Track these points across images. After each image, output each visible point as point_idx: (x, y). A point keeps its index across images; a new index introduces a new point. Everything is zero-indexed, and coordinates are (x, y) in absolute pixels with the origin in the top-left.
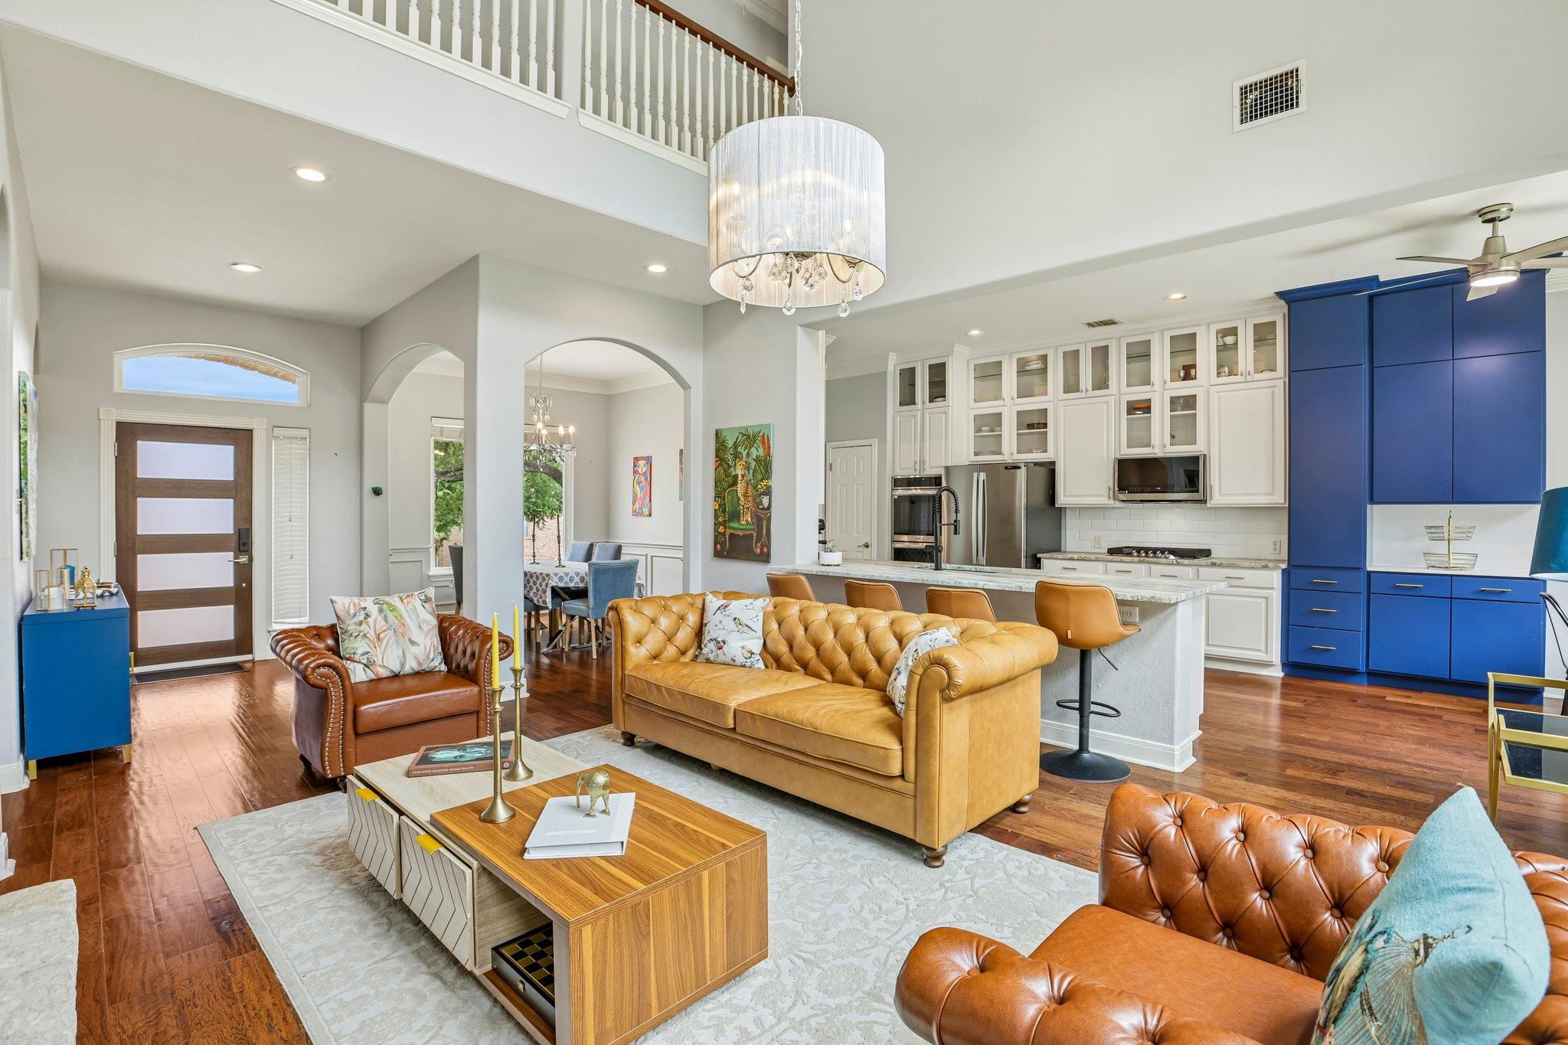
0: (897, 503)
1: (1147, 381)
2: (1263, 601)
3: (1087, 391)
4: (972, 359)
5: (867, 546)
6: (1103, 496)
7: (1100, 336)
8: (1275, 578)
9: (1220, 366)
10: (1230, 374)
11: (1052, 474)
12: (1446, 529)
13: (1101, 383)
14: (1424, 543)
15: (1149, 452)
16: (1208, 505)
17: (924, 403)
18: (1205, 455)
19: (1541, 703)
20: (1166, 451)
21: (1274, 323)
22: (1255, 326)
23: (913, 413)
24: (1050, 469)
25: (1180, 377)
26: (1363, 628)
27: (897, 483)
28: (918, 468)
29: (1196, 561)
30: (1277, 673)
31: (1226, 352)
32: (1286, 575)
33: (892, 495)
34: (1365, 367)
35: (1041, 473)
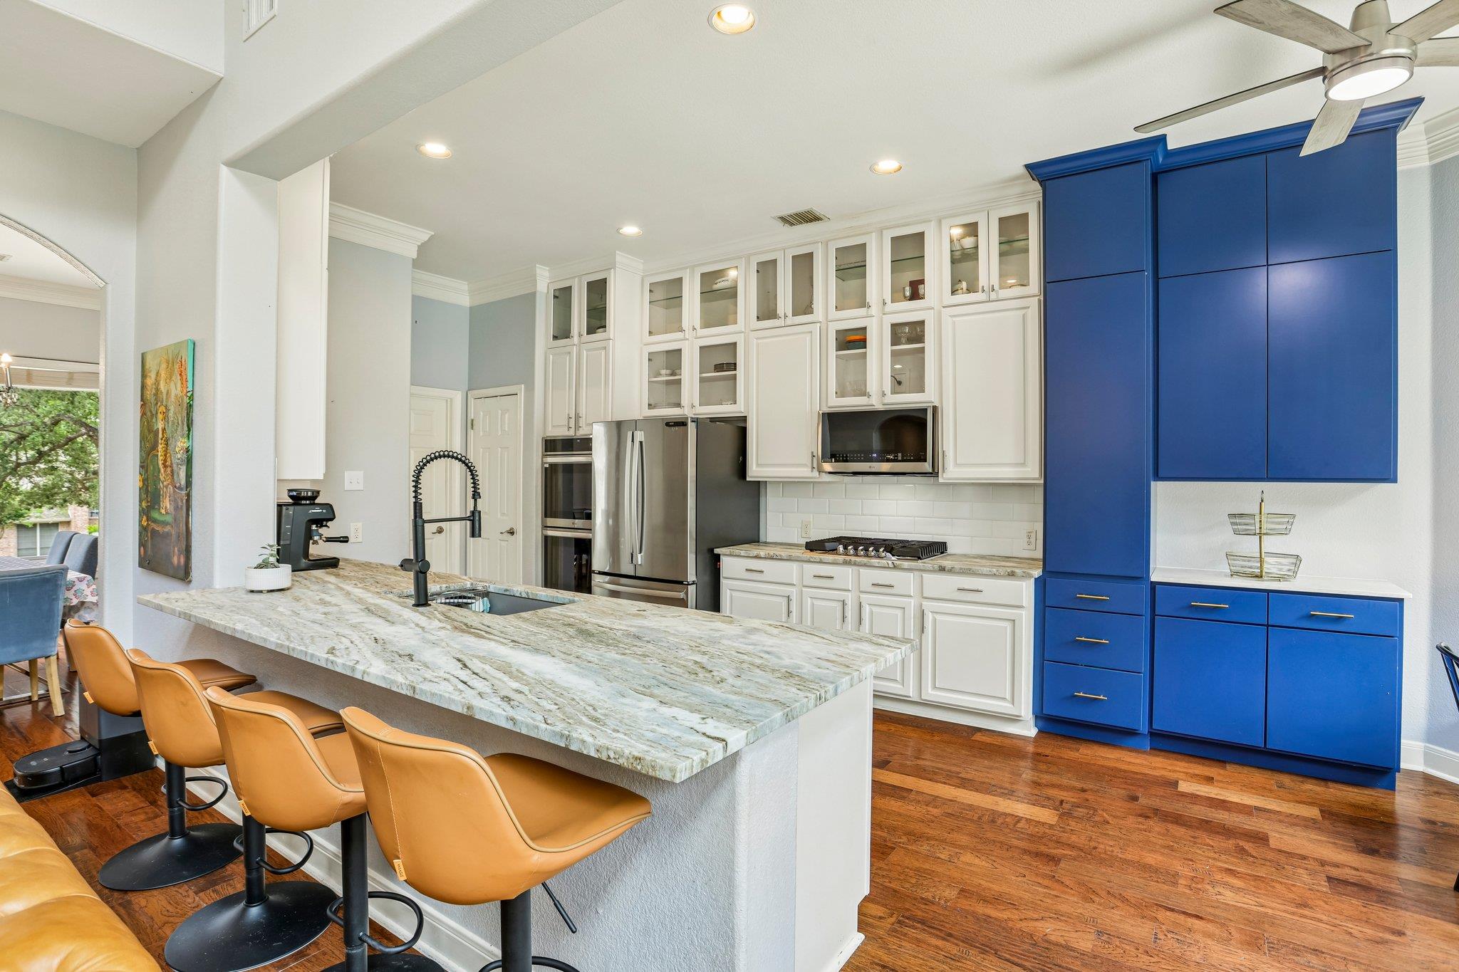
0: (550, 473)
1: (863, 304)
2: (1008, 625)
3: (786, 316)
4: (647, 276)
5: (512, 532)
6: (805, 465)
7: (801, 237)
8: (1025, 592)
9: (955, 282)
10: (969, 291)
11: (743, 432)
12: (1257, 519)
13: (804, 306)
14: (1224, 536)
15: (865, 403)
16: (941, 480)
17: (580, 335)
18: (935, 409)
19: (1392, 787)
20: (886, 402)
21: (1026, 215)
22: (1001, 220)
23: (568, 349)
24: (739, 429)
25: (905, 297)
26: (1144, 667)
27: (551, 445)
28: (572, 424)
29: (919, 564)
30: (1028, 729)
31: (963, 259)
32: (1041, 584)
33: (543, 463)
34: (1148, 274)
35: (729, 432)
